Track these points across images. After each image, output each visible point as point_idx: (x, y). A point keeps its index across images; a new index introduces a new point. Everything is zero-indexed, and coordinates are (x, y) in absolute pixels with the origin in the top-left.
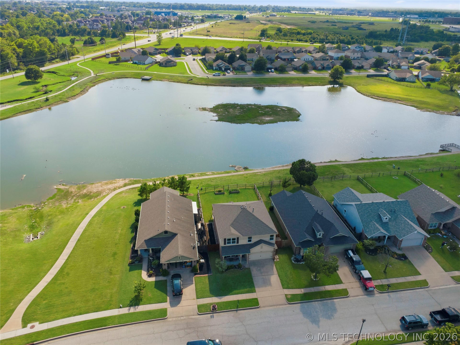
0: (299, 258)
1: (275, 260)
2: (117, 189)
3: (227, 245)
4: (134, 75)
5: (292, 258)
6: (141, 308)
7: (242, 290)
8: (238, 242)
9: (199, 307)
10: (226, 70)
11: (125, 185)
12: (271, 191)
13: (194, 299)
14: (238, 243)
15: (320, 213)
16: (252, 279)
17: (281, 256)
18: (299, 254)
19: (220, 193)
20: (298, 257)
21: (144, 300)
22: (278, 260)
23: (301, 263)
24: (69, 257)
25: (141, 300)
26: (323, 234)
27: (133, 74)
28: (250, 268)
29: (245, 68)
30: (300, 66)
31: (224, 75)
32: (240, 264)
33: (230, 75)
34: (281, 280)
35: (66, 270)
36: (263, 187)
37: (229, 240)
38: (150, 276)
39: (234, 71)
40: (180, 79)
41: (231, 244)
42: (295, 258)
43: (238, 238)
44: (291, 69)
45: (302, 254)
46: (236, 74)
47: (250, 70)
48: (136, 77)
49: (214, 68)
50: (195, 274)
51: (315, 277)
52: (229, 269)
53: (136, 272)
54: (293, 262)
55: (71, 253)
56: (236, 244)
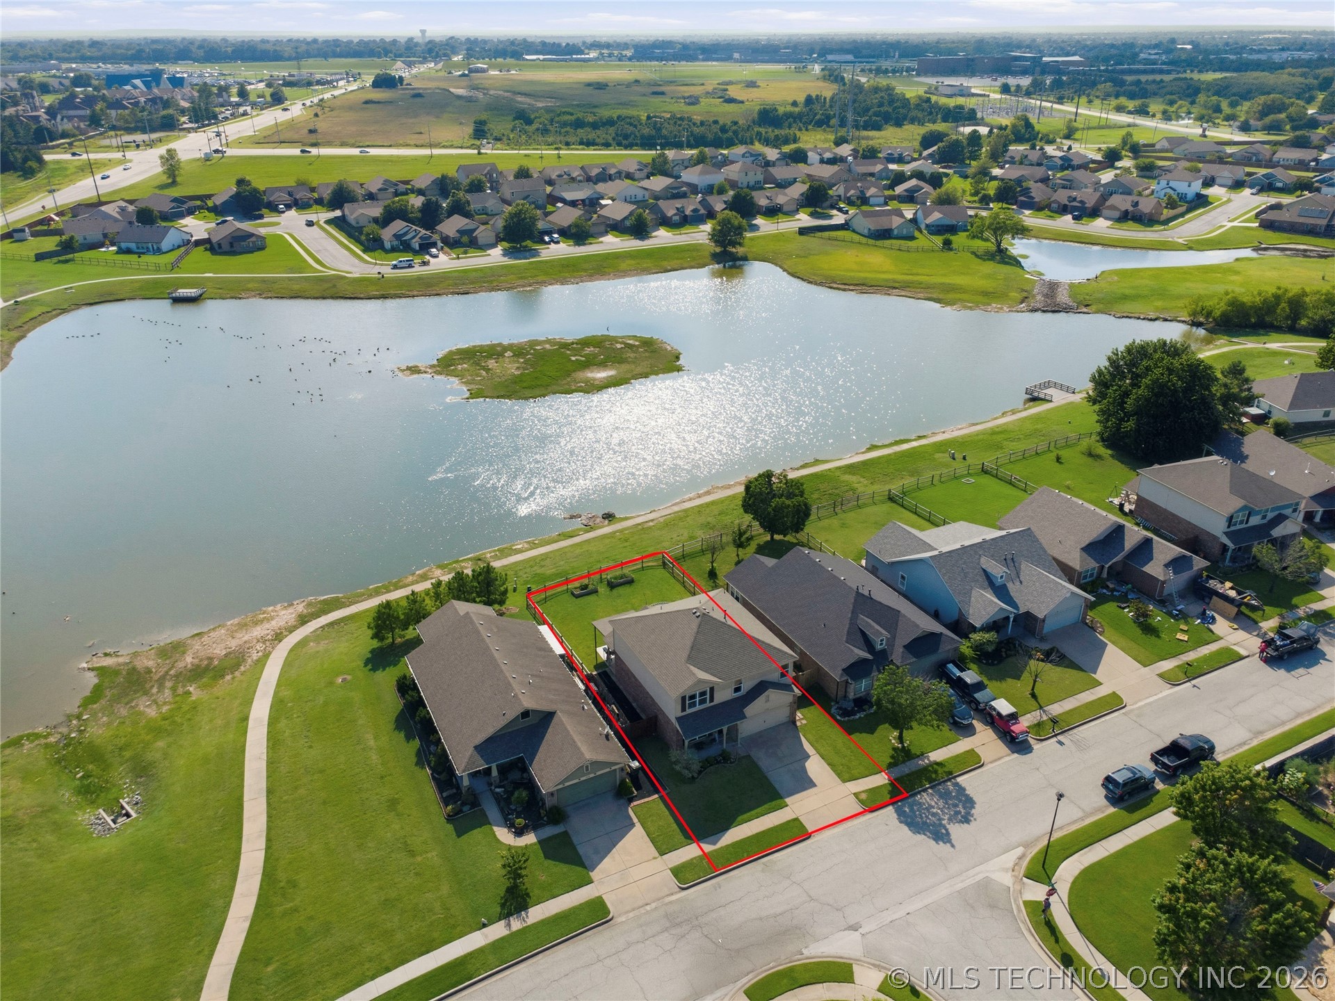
0: (849, 706)
1: (798, 724)
2: (286, 636)
3: (689, 711)
4: (141, 288)
5: (833, 710)
6: (537, 913)
8: (712, 700)
9: (677, 872)
10: (425, 247)
11: (303, 620)
12: (712, 563)
13: (655, 858)
14: (714, 701)
15: (866, 593)
16: (766, 778)
17: (805, 710)
18: (845, 696)
19: (586, 591)
20: (846, 705)
21: (535, 893)
22: (804, 722)
23: (857, 717)
24: (269, 840)
25: (528, 895)
26: (888, 639)
27: (137, 285)
28: (750, 755)
29: (476, 237)
30: (626, 218)
31: (425, 263)
32: (724, 751)
33: (442, 262)
34: (829, 764)
35: (282, 876)
36: (684, 557)
37: (692, 697)
38: (519, 833)
39: (446, 249)
40: (296, 287)
41: (698, 708)
42: (838, 708)
43: (712, 689)
44: (602, 228)
45: (851, 696)
46: (458, 258)
47: (493, 240)
48: (149, 294)
49: (388, 245)
50: (631, 800)
51: (901, 739)
52: (705, 769)
53: (477, 834)
54: (838, 718)
55: (269, 829)
56: (708, 704)
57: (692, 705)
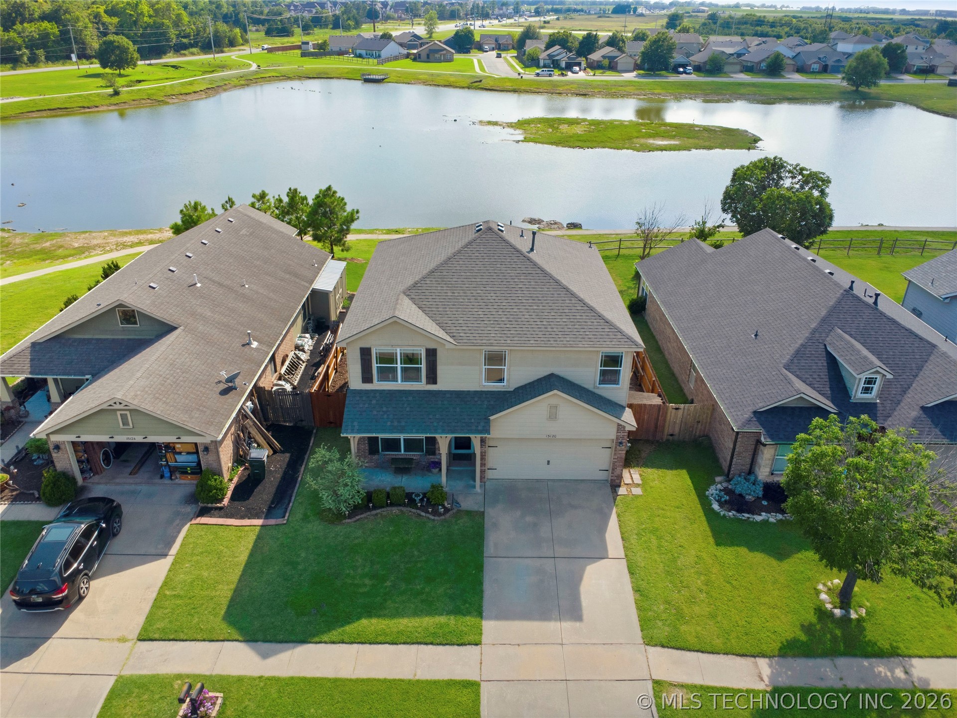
0: (752, 493)
1: (622, 491)
3: (377, 385)
4: (347, 73)
5: (712, 491)
7: (405, 623)
8: (432, 378)
10: (569, 67)
13: (123, 640)
14: (435, 382)
16: (480, 568)
17: (652, 473)
18: (751, 472)
20: (741, 487)
22: (637, 491)
23: (758, 518)
26: (887, 384)
27: (347, 70)
28: (483, 513)
29: (617, 63)
30: (763, 60)
31: (563, 75)
32: (436, 487)
33: (580, 76)
34: (637, 590)
36: (618, 256)
37: (387, 358)
39: (588, 70)
40: (452, 79)
41: (399, 385)
42: (727, 491)
43: (432, 354)
44: (738, 67)
45: (763, 473)
46: (594, 75)
47: (632, 66)
48: (350, 76)
49: (542, 63)
50: (203, 512)
51: (845, 596)
52: (374, 508)
54: (716, 506)
56: (422, 385)
57: (387, 374)
